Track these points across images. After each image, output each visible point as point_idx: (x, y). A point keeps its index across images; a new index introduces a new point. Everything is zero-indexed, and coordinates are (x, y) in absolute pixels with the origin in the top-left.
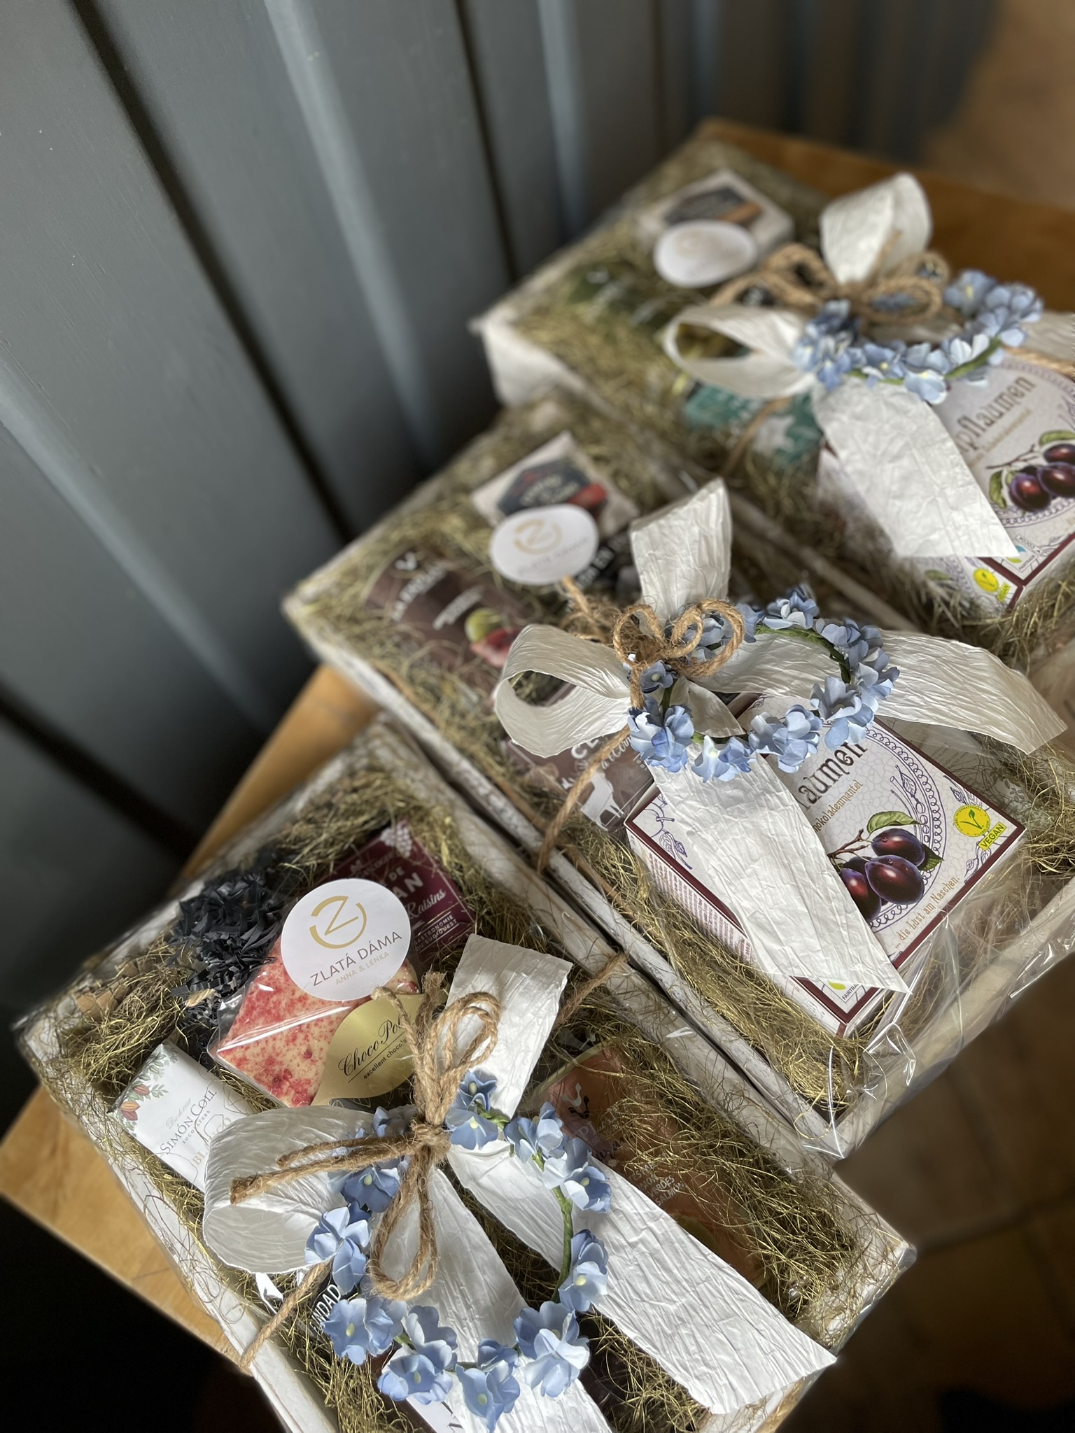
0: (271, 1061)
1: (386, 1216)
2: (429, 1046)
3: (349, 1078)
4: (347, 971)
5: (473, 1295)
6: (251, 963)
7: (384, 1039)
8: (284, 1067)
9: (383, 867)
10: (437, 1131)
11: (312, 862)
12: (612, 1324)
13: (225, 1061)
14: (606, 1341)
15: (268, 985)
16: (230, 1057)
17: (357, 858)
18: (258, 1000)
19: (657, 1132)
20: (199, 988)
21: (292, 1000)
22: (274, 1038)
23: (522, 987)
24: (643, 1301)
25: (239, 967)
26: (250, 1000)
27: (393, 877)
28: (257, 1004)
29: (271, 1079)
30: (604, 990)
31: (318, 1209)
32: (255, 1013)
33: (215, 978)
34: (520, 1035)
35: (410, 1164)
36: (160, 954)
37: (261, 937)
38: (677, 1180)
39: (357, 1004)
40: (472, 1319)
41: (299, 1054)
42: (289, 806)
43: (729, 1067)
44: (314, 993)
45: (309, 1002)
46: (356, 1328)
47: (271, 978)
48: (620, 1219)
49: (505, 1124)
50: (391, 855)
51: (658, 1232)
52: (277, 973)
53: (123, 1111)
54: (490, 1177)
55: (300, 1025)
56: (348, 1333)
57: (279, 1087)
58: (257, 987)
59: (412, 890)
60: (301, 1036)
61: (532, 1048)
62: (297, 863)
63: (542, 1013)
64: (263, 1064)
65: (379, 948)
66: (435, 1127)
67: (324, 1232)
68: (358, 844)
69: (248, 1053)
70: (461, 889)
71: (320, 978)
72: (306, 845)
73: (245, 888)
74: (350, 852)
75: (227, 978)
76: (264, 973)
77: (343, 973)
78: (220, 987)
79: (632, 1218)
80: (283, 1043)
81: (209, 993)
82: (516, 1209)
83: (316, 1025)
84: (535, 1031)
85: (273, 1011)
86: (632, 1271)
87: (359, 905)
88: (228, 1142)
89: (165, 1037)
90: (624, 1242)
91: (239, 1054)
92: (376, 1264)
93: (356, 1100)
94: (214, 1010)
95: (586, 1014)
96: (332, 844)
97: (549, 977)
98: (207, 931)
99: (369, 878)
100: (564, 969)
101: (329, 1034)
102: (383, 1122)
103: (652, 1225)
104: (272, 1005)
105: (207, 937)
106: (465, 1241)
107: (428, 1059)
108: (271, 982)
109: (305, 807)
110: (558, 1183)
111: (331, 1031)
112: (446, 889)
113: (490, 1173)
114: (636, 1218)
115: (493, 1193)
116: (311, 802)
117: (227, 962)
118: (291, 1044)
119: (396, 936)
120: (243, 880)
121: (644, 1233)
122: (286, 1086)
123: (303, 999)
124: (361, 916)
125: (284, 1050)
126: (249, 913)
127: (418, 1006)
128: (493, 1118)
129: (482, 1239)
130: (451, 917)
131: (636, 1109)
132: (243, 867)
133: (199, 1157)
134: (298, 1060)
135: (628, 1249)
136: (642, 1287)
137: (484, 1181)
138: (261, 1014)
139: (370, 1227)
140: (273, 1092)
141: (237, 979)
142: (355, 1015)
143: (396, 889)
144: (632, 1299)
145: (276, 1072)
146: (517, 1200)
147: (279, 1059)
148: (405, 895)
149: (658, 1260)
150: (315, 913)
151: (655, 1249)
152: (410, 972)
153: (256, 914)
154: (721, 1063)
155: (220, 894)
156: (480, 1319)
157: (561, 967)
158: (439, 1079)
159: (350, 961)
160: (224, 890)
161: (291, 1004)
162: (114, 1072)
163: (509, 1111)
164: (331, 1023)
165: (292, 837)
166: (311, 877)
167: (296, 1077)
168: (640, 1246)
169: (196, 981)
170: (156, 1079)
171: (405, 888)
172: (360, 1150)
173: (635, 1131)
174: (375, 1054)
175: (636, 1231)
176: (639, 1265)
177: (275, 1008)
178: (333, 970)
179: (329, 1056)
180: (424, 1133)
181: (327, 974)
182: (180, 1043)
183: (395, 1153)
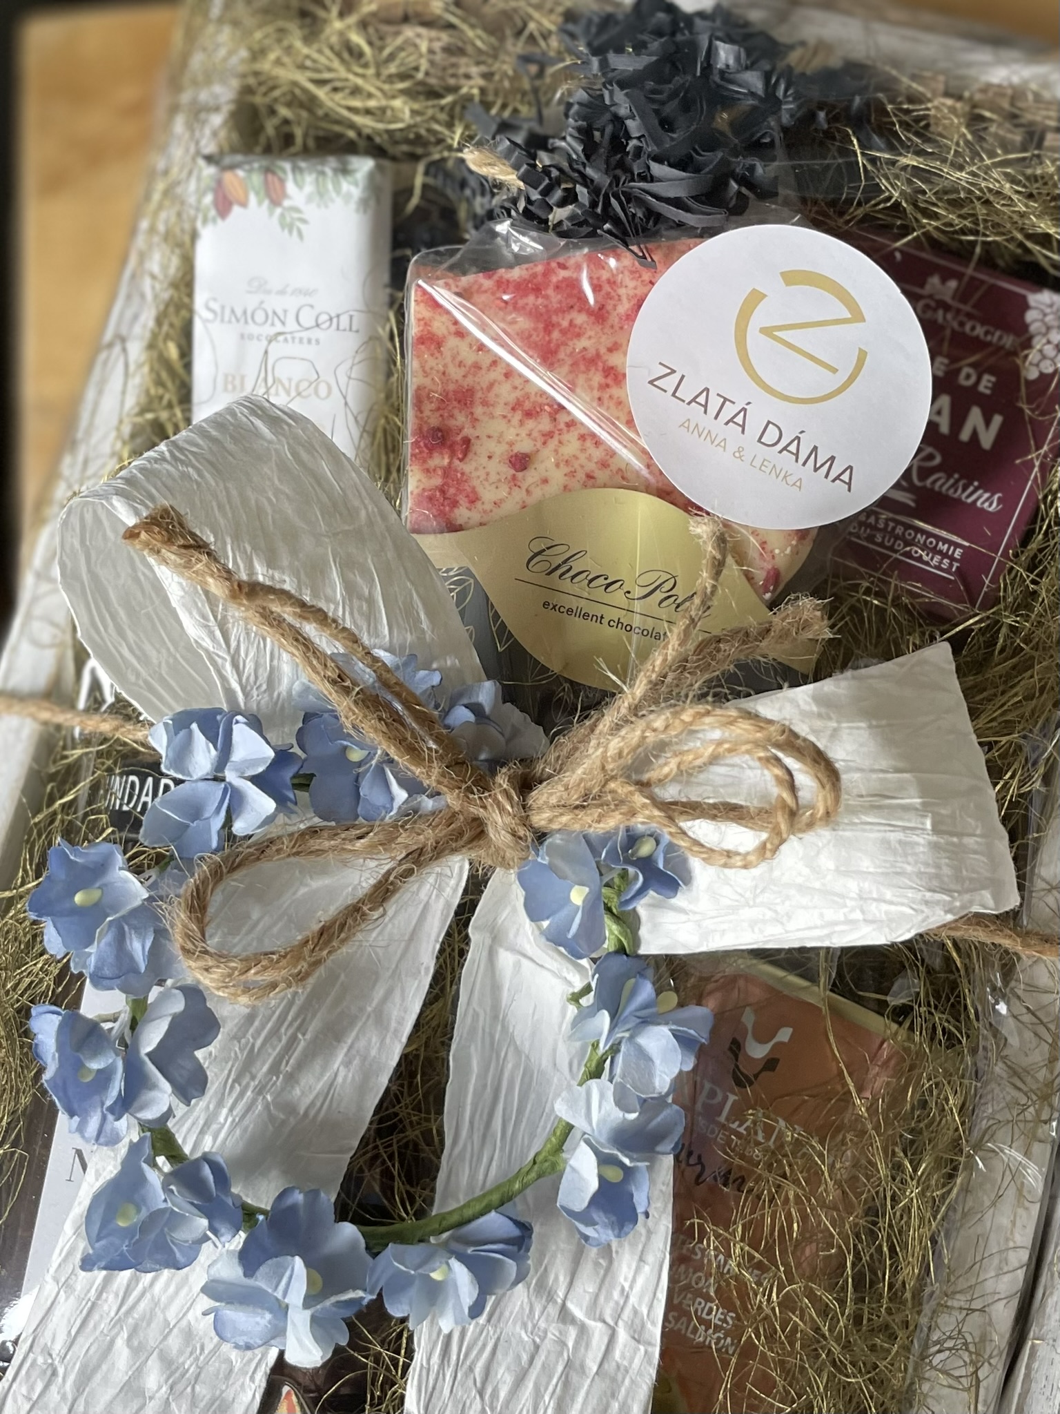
0: (464, 397)
1: (313, 832)
2: (659, 723)
3: (527, 575)
4: (718, 427)
5: (300, 1066)
6: (616, 221)
7: (638, 592)
8: (468, 431)
9: (977, 344)
10: (521, 832)
11: (894, 190)
12: (410, 1354)
13: (414, 310)
14: (378, 1358)
15: (596, 288)
16: (427, 313)
17: (958, 276)
18: (557, 287)
19: (798, 1244)
20: (507, 155)
21: (598, 355)
22: (509, 373)
23: (900, 835)
24: (481, 1393)
25: (594, 204)
26: (547, 273)
27: (967, 376)
28: (550, 292)
29: (434, 421)
30: (1008, 966)
31: (247, 695)
32: (531, 299)
33: (546, 171)
34: (801, 889)
35: (433, 813)
36: (532, 26)
37: (677, 203)
38: (737, 1332)
39: (667, 493)
40: (260, 1091)
41: (511, 444)
42: (982, 55)
43: (1015, 1303)
44: (635, 390)
45: (615, 391)
46: (97, 905)
47: (612, 283)
48: (597, 1264)
49: (621, 950)
50: (1009, 341)
51: (617, 1354)
52: (629, 286)
53: (219, 183)
54: (517, 966)
55: (562, 407)
56: (78, 898)
57: (431, 450)
58: (578, 268)
59: (965, 435)
60: (545, 424)
61: (791, 926)
62: (873, 160)
63: (875, 910)
64: (451, 387)
65: (802, 458)
66: (525, 821)
67: (211, 738)
68: (989, 259)
69: (452, 342)
70: (1026, 540)
71: (670, 383)
72: (920, 153)
73: (753, 94)
74: (963, 253)
75: (558, 194)
76: (612, 262)
77: (707, 421)
78: (535, 196)
79: (612, 1286)
80: (512, 397)
81: (511, 178)
82: (493, 1050)
83: (582, 437)
84: (830, 915)
85: (556, 335)
86: (521, 1340)
87: (862, 356)
88: (257, 434)
89: (394, 159)
90: (561, 1293)
91: (439, 326)
92: (217, 875)
93: (497, 616)
94: (491, 216)
95: (937, 963)
96: (955, 204)
97: (958, 878)
98: (622, 85)
99: (931, 330)
100: (997, 898)
101: (581, 475)
102: (476, 709)
103: (622, 1335)
104: (565, 324)
105: (611, 93)
106: (379, 993)
107: (632, 735)
108: (607, 288)
109: (999, 90)
110: (580, 1123)
111: (590, 477)
112: (1008, 504)
113: (525, 962)
114: (616, 1295)
115: (495, 988)
116: (1017, 94)
117: (589, 171)
118: (518, 415)
119: (847, 477)
120: (767, 77)
121: (600, 1325)
122: (441, 460)
123: (615, 376)
124: (842, 377)
125: (499, 411)
126: (711, 142)
127: (735, 624)
128: (617, 918)
129: (401, 1022)
130: (958, 553)
131: (814, 1177)
132: (794, 58)
133: (237, 382)
134: (500, 450)
135: (553, 1311)
136: (504, 1377)
137: (505, 959)
138: (535, 314)
139: (269, 820)
140: (416, 444)
141: (572, 218)
142: (644, 506)
143: (945, 400)
144: (471, 1369)
145: (452, 423)
146: (512, 1040)
147: (479, 410)
148: (945, 428)
149: (566, 1383)
150: (791, 278)
151: (582, 1366)
152: (796, 552)
153: (713, 158)
154: (1011, 1282)
155: (711, 52)
156: (267, 1106)
157: (996, 887)
158: (613, 778)
159: (740, 421)
160: (726, 54)
161: (591, 361)
162: (284, 112)
163: (653, 944)
164: (604, 465)
165: (919, 110)
166: (860, 212)
167: (467, 467)
168: (572, 1333)
169: (519, 139)
170: (309, 199)
171: (958, 419)
172: (389, 707)
173: (772, 1200)
174: (599, 594)
175: (594, 1309)
176: (537, 1347)
177: (564, 332)
178: (701, 399)
179: (539, 506)
180: (502, 809)
181: (686, 392)
182: (401, 194)
183: (430, 775)
